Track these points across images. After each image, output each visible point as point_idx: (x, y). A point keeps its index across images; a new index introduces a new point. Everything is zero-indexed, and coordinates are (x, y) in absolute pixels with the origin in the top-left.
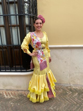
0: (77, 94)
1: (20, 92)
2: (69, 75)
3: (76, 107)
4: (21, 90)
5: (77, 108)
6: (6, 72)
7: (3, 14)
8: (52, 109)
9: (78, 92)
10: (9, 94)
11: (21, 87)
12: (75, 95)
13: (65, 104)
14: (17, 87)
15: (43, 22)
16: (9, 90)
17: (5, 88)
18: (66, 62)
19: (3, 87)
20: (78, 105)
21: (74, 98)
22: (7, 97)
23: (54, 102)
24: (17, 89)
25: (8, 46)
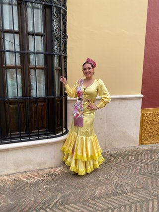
0: (120, 158)
1: (46, 171)
2: (105, 136)
3: (126, 171)
4: (46, 169)
5: (128, 172)
6: (21, 141)
7: (20, 50)
8: (103, 178)
9: (120, 156)
10: (31, 177)
11: (46, 164)
12: (119, 160)
13: (114, 170)
14: (40, 164)
15: (92, 66)
16: (26, 172)
17: (18, 171)
18: (101, 118)
19: (15, 170)
20: (128, 168)
21: (119, 163)
22: (30, 181)
23: (100, 172)
24: (39, 168)
25: (25, 99)
